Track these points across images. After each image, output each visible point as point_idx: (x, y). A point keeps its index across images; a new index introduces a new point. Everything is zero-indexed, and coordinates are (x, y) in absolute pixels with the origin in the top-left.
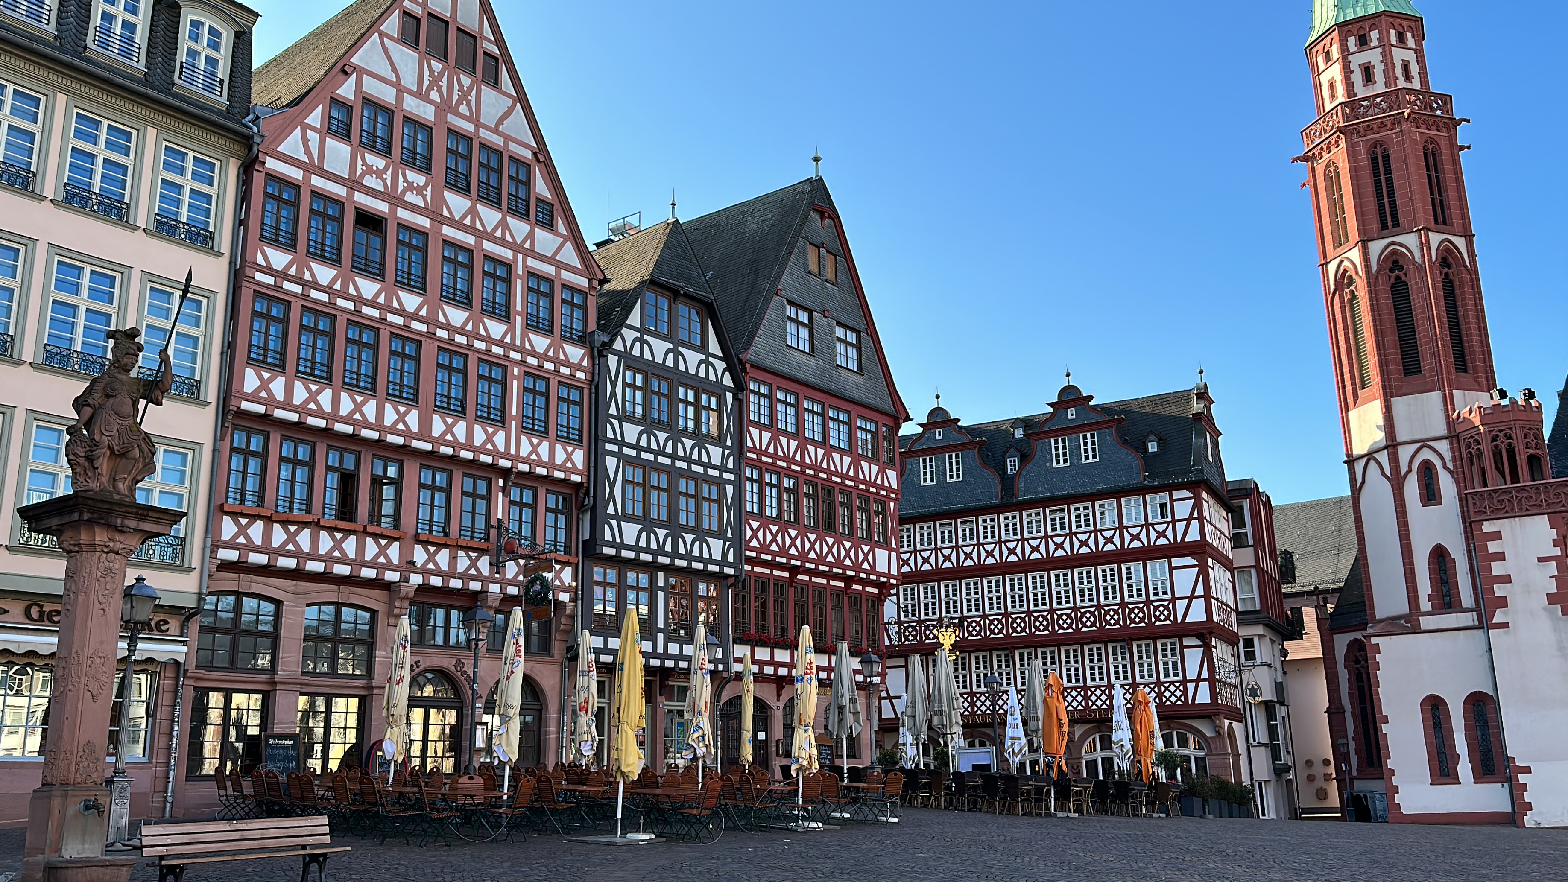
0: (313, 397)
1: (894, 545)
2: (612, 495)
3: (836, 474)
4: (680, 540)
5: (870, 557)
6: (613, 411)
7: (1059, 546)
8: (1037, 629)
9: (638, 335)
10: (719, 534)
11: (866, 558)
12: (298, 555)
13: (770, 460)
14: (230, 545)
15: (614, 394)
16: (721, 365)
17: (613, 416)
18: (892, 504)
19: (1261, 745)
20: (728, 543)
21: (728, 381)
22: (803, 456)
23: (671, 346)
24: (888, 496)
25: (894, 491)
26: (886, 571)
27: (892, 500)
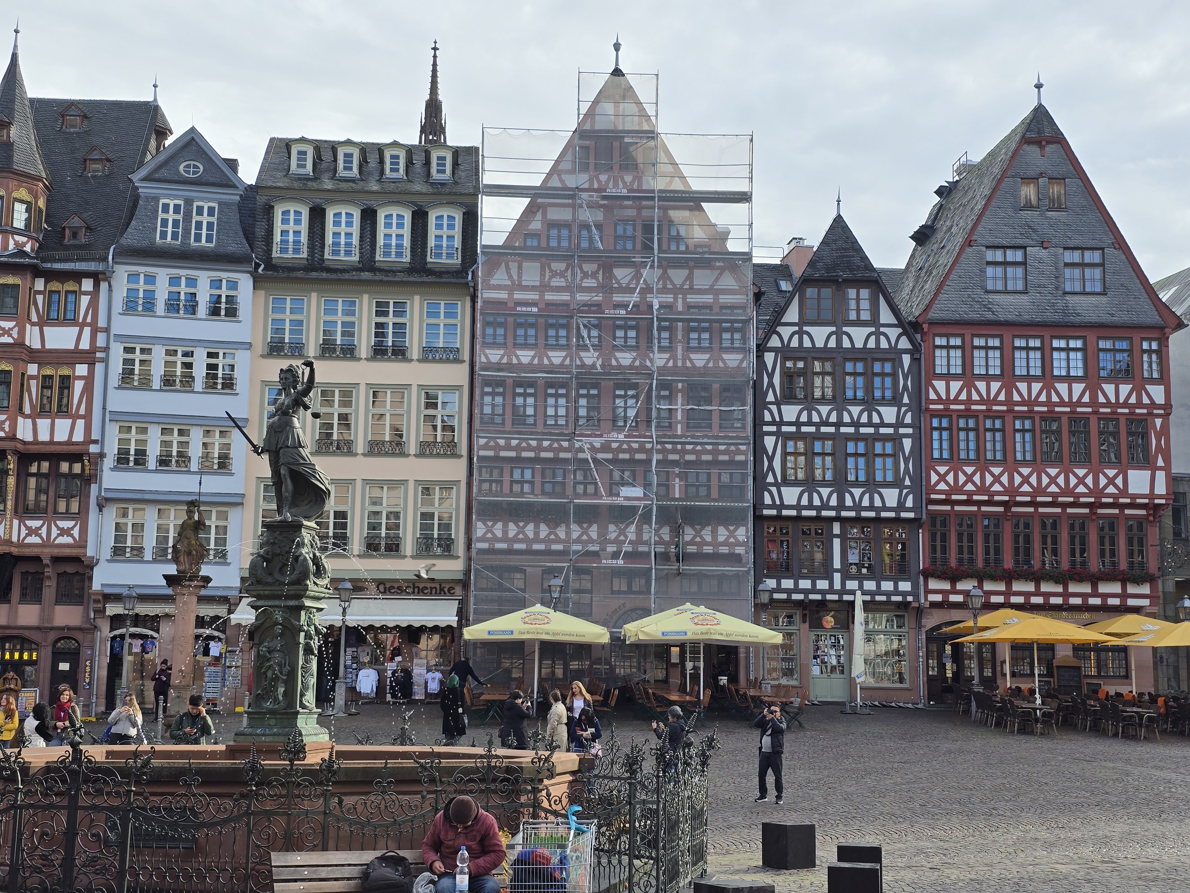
1: (1160, 463)
2: (771, 468)
3: (1062, 403)
4: (847, 495)
5: (1119, 481)
6: (770, 397)
9: (796, 328)
10: (897, 483)
11: (1111, 481)
13: (962, 407)
14: (483, 540)
15: (771, 384)
16: (893, 333)
17: (771, 403)
18: (1158, 422)
20: (905, 491)
21: (904, 344)
22: (1009, 395)
23: (834, 329)
24: (1150, 414)
25: (1159, 407)
26: (1147, 491)
27: (1158, 416)
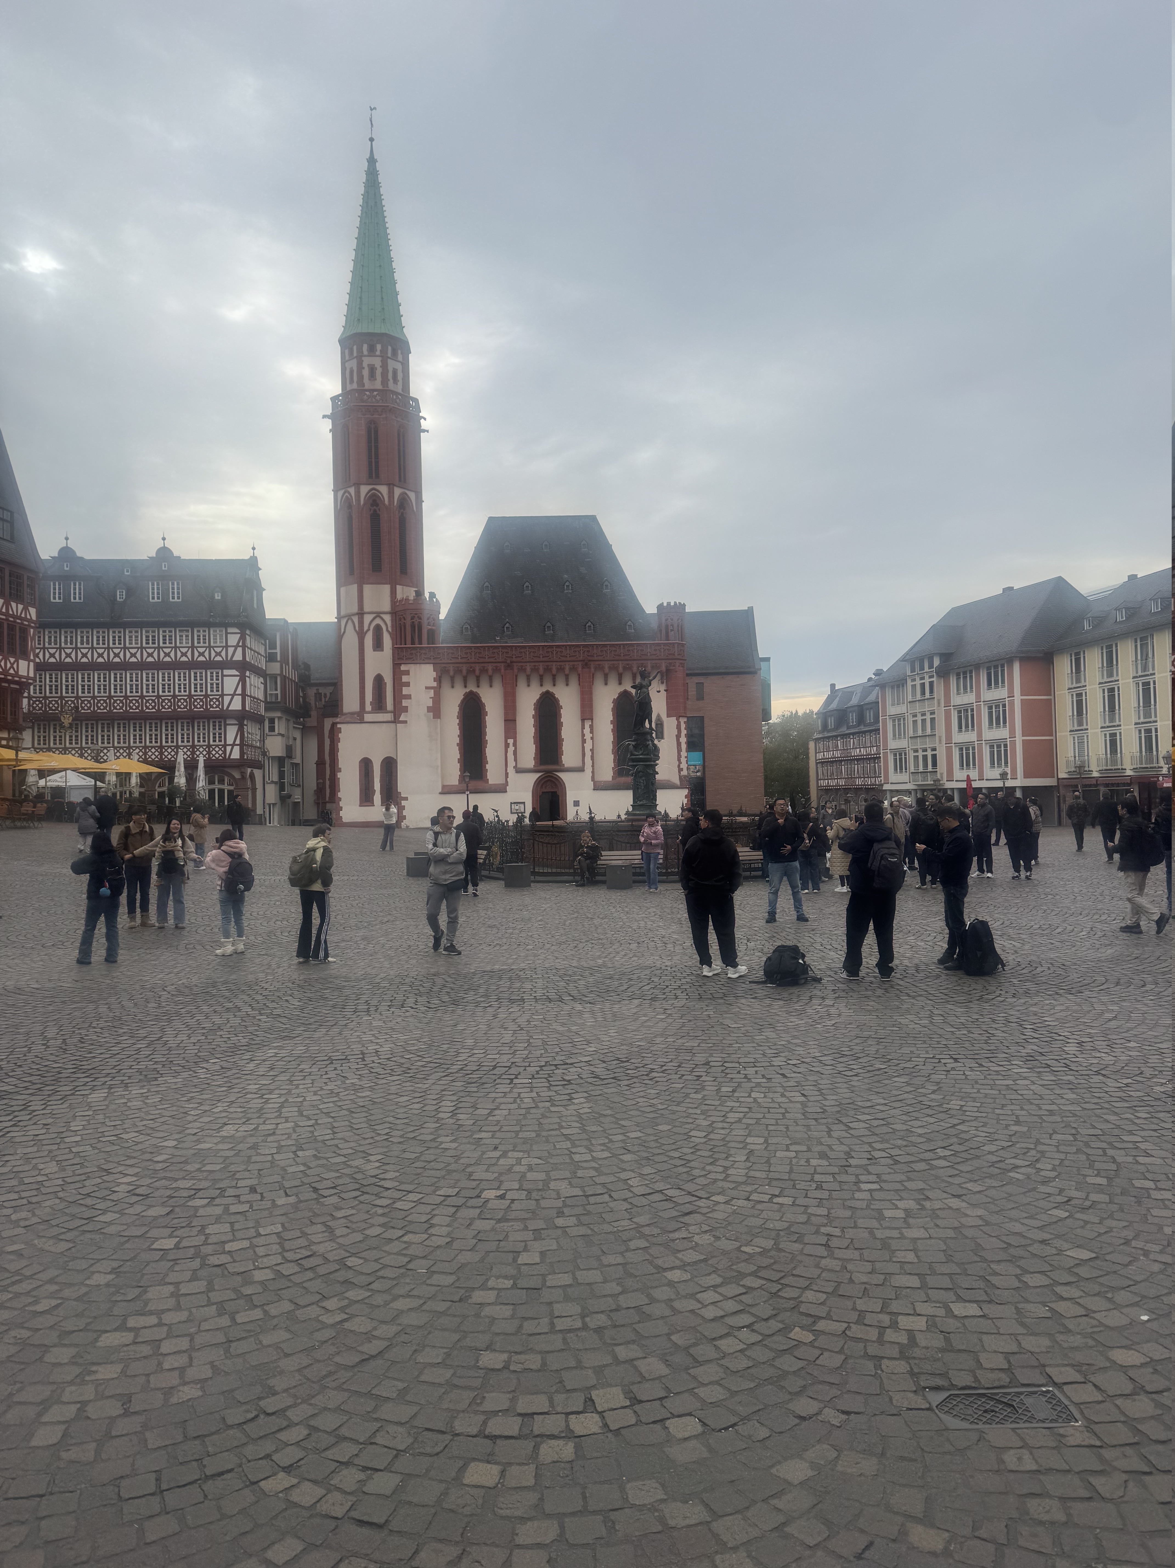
1: (32, 657)
5: (15, 666)
7: (150, 655)
8: (131, 708)
11: (12, 667)
18: (32, 630)
19: (273, 782)
24: (29, 625)
25: (33, 622)
26: (26, 674)
27: (32, 627)
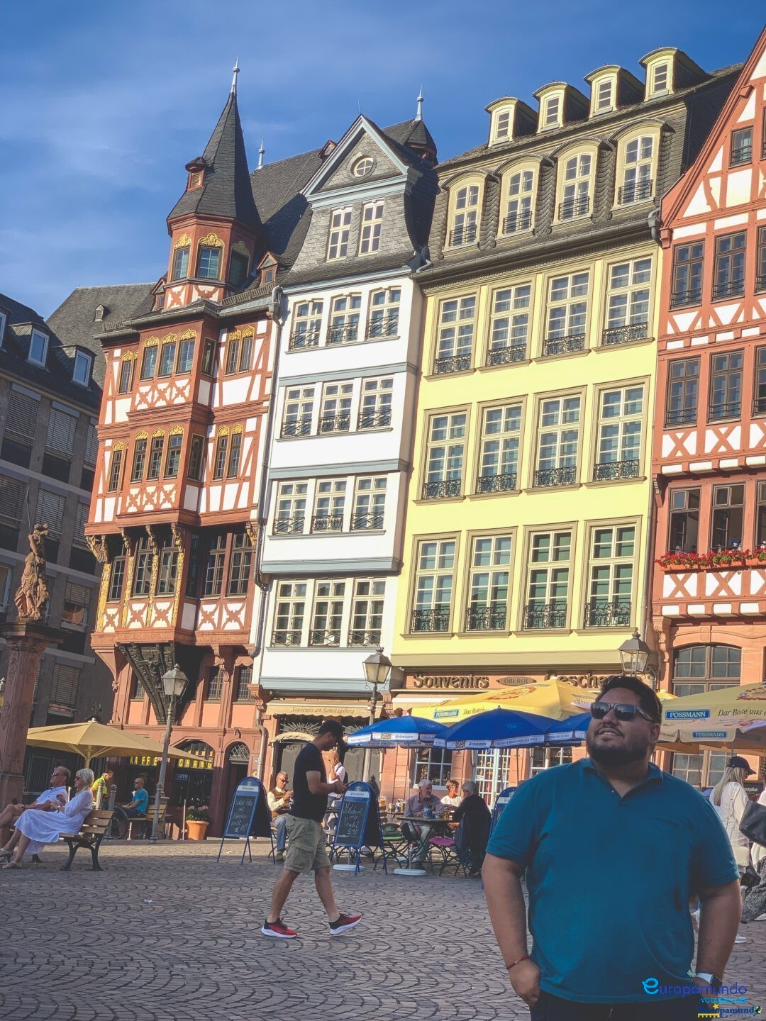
0: (723, 440)
12: (731, 599)
14: (672, 601)
